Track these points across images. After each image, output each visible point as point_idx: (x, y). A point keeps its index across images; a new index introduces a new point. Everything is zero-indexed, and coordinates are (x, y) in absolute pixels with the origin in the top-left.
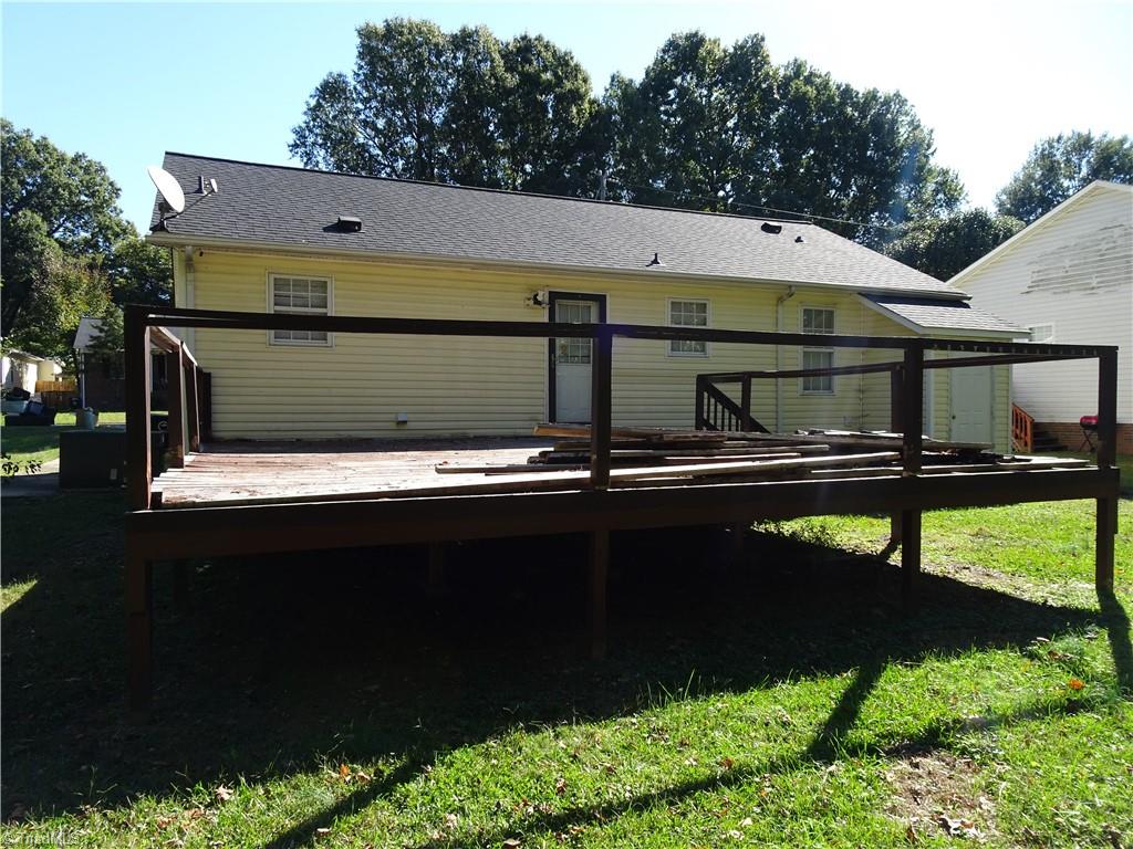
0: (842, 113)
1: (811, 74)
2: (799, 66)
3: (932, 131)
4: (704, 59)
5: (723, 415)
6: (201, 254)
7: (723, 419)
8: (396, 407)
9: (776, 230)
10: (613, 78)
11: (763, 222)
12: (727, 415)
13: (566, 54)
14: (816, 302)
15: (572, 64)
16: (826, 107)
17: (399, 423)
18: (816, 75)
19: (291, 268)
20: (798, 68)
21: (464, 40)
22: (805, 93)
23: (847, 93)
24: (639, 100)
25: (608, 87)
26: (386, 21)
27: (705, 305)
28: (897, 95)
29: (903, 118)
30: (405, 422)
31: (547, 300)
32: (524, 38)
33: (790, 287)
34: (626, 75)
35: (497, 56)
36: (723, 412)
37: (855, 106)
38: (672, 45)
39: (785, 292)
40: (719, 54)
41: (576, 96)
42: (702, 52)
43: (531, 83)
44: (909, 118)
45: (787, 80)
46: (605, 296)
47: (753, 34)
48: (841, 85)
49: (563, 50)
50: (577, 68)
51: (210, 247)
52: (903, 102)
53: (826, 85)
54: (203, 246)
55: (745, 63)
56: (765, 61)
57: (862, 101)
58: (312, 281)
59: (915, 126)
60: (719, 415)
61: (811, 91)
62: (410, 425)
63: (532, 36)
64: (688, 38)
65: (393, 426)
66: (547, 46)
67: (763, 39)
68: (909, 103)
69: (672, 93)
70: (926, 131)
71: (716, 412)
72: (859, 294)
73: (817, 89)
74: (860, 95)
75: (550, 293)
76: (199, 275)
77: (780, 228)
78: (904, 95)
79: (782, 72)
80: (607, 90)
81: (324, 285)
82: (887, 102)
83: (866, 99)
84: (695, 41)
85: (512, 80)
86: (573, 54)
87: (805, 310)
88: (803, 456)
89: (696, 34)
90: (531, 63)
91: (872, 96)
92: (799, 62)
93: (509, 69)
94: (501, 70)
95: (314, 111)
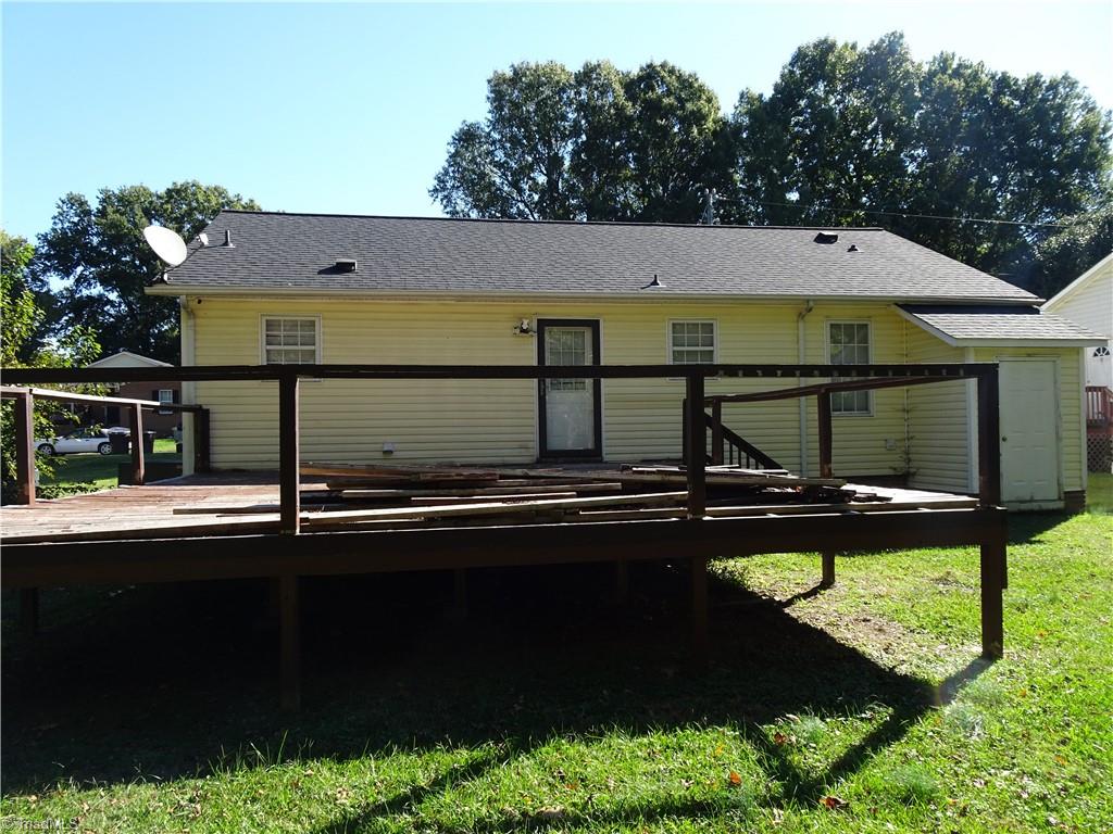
0: (997, 103)
1: (960, 65)
2: (945, 61)
3: (1110, 112)
4: (834, 65)
6: (200, 302)
8: (383, 438)
9: (831, 240)
10: (742, 96)
11: (818, 232)
13: (690, 76)
14: (845, 316)
15: (696, 85)
16: (977, 100)
17: (385, 452)
18: (967, 67)
19: (281, 310)
20: (944, 62)
21: (587, 76)
22: (950, 88)
23: (1003, 83)
24: (768, 115)
25: (737, 104)
26: (513, 66)
27: (712, 325)
28: (1065, 78)
29: (1076, 101)
30: (391, 452)
31: (535, 328)
32: (650, 66)
33: (808, 301)
34: (755, 92)
35: (617, 86)
37: (1015, 94)
38: (799, 56)
39: (805, 307)
40: (850, 58)
41: (698, 118)
42: (832, 58)
43: (653, 108)
44: (1081, 102)
45: (931, 75)
46: (598, 321)
47: (890, 33)
48: (996, 74)
49: (687, 74)
50: (701, 89)
51: (209, 295)
52: (1073, 85)
53: (975, 76)
54: (203, 295)
55: (881, 64)
56: (903, 59)
57: (1023, 88)
58: (302, 321)
59: (1089, 108)
61: (958, 84)
62: (396, 455)
63: (657, 62)
64: (816, 46)
65: (380, 455)
66: (672, 72)
67: (902, 36)
68: (1080, 86)
69: (802, 103)
70: (1103, 112)
72: (896, 304)
73: (966, 82)
74: (1020, 82)
75: (539, 320)
76: (198, 321)
77: (835, 237)
78: (1073, 76)
79: (926, 68)
80: (736, 108)
81: (312, 324)
82: (1053, 86)
83: (1028, 85)
84: (826, 47)
85: (631, 109)
86: (697, 76)
87: (832, 325)
88: (578, 497)
89: (825, 41)
90: (653, 90)
91: (1035, 82)
92: (944, 56)
93: (632, 97)
94: (622, 100)
95: (454, 157)
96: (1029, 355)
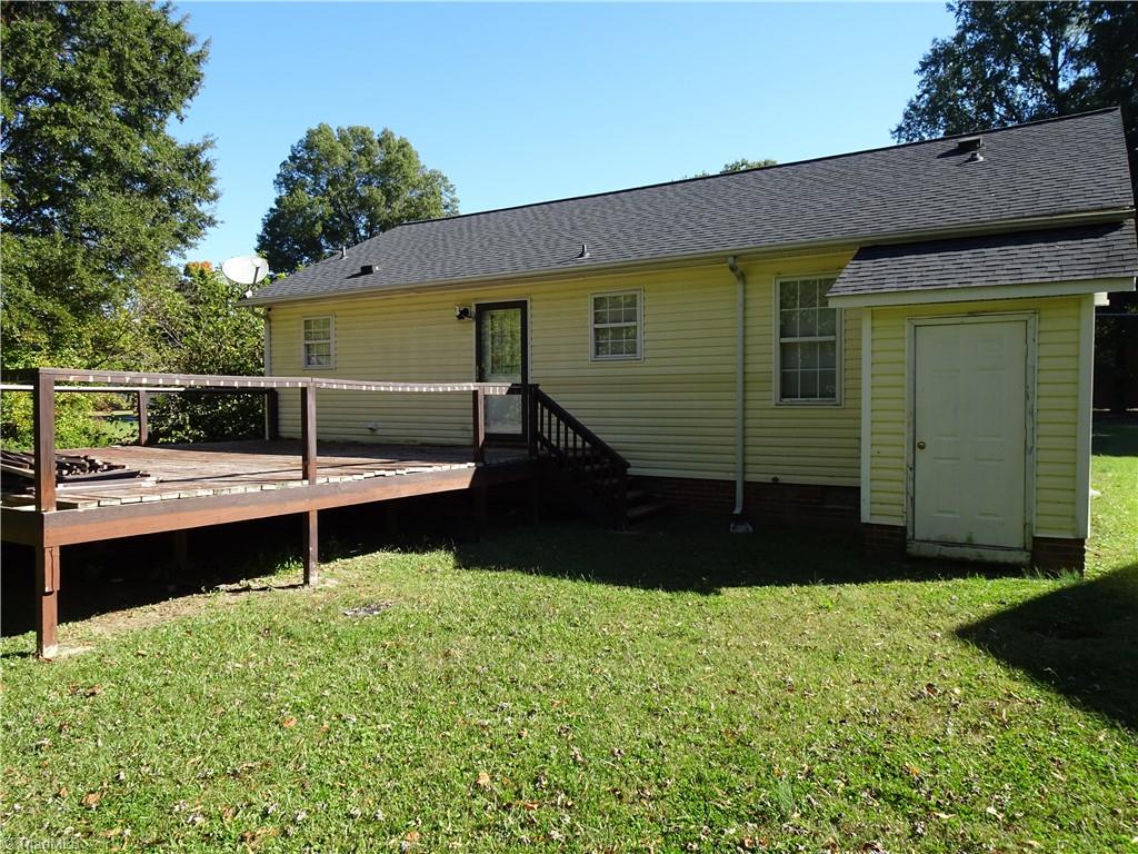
5: (558, 428)
7: (558, 433)
12: (562, 428)
14: (802, 270)
19: (313, 311)
31: (473, 313)
36: (558, 425)
46: (525, 303)
60: (554, 428)
62: (379, 432)
71: (550, 425)
72: (861, 247)
75: (477, 305)
77: (977, 142)
87: (784, 285)
96: (971, 314)
